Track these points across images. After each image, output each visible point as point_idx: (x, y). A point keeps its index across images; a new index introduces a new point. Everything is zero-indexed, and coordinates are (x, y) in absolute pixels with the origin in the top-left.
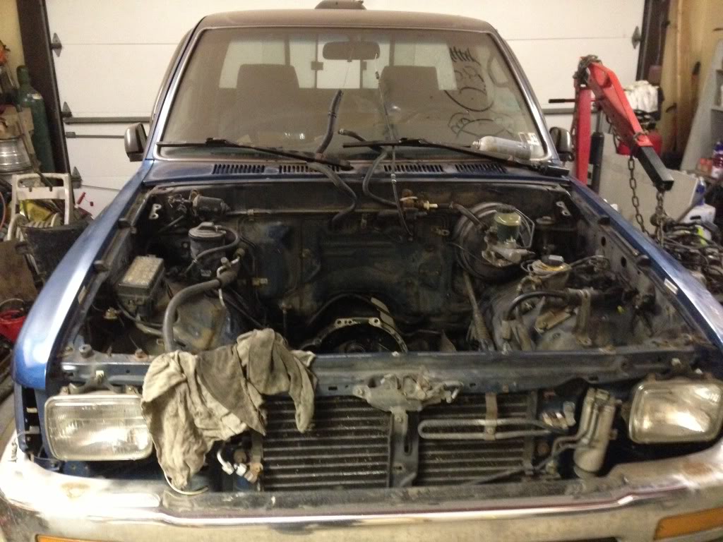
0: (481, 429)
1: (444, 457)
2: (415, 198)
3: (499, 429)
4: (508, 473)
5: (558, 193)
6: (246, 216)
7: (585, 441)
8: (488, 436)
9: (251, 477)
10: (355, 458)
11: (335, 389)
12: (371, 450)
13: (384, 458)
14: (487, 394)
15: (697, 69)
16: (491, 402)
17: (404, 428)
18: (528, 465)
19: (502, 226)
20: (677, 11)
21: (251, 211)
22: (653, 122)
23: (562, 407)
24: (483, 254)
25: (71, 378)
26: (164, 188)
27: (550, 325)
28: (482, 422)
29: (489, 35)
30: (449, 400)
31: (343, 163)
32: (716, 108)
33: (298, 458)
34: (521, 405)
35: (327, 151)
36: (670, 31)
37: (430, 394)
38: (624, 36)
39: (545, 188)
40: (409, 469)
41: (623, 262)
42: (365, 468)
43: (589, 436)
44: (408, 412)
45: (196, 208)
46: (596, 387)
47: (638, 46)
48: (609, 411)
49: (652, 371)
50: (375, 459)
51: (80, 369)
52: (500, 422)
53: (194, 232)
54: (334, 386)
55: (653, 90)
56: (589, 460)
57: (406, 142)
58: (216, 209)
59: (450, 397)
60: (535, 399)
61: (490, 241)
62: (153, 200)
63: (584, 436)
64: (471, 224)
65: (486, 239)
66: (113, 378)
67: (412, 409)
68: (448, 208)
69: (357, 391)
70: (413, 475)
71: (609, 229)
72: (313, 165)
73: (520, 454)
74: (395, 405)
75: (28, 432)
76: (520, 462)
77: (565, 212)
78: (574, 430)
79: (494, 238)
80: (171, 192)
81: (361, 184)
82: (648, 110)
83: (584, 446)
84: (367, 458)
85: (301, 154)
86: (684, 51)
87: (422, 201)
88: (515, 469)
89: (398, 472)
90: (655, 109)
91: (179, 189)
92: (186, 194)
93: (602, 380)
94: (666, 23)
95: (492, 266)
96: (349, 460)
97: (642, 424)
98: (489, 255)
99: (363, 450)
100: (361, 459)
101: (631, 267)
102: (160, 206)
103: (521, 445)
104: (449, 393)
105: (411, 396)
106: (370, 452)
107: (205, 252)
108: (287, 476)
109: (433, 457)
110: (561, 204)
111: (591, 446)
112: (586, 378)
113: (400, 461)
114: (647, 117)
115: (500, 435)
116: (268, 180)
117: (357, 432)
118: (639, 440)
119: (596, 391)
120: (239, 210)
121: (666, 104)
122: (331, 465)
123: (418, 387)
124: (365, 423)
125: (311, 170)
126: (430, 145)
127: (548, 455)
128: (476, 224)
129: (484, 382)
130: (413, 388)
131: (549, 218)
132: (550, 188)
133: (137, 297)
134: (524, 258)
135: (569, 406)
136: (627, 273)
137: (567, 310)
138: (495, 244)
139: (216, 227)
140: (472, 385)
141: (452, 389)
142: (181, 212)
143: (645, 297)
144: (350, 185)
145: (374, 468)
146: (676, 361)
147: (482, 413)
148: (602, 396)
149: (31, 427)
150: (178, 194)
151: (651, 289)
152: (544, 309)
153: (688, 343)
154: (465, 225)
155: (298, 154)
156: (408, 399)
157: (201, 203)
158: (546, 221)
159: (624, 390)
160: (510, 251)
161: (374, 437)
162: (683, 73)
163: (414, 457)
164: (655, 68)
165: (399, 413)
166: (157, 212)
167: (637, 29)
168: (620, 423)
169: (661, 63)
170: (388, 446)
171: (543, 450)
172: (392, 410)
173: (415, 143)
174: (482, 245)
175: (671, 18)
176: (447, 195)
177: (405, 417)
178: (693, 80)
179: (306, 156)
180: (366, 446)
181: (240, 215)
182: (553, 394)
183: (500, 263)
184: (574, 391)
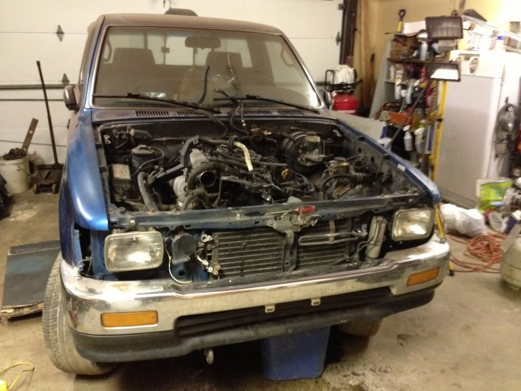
0: (327, 239)
1: (308, 256)
2: (259, 129)
3: (336, 238)
4: (338, 261)
5: (333, 125)
6: (161, 141)
7: (372, 242)
8: (331, 242)
9: (216, 273)
10: (265, 260)
11: (258, 222)
12: (273, 255)
13: (279, 259)
14: (330, 221)
15: (373, 58)
16: (332, 225)
17: (292, 241)
18: (347, 257)
19: (311, 143)
20: (361, 22)
21: (164, 139)
22: (353, 90)
23: (361, 227)
24: (299, 159)
25: (115, 226)
26: (110, 125)
27: (340, 195)
28: (329, 235)
29: (281, 36)
30: (313, 225)
31: (216, 109)
32: (388, 81)
33: (236, 262)
34: (344, 226)
35: (204, 103)
36: (357, 34)
37: (305, 222)
38: (332, 38)
39: (326, 123)
40: (292, 264)
41: (373, 159)
42: (269, 266)
43: (375, 239)
44: (294, 232)
45: (133, 137)
46: (377, 215)
47: (340, 44)
48: (383, 225)
49: (401, 205)
50: (274, 260)
51: (121, 220)
52: (336, 234)
53: (135, 151)
54: (257, 221)
55: (351, 70)
56: (373, 252)
57: (249, 97)
58: (145, 138)
59: (313, 223)
60: (350, 223)
61: (302, 153)
62: (103, 133)
63: (372, 240)
64: (291, 143)
65: (300, 151)
66: (141, 224)
67: (296, 231)
68: (277, 135)
69: (269, 223)
70: (294, 266)
71: (364, 143)
72: (200, 111)
73: (343, 252)
74: (287, 229)
75: (85, 260)
76: (343, 256)
77: (339, 135)
78: (367, 237)
79: (305, 150)
80: (114, 128)
81: (229, 122)
82: (349, 83)
83: (372, 245)
84: (270, 260)
85: (190, 104)
86: (366, 47)
87: (262, 131)
88: (341, 260)
89: (287, 265)
90: (353, 82)
91: (119, 126)
92: (125, 129)
93: (380, 211)
94: (355, 30)
95: (304, 166)
96: (261, 262)
97: (397, 232)
98: (302, 160)
99: (268, 256)
100: (267, 261)
101: (378, 162)
102: (109, 137)
103: (343, 247)
104: (313, 221)
105: (296, 223)
106: (272, 257)
107: (145, 163)
108: (230, 273)
109: (303, 257)
110: (335, 131)
111: (375, 245)
112: (374, 210)
113: (288, 260)
114: (349, 87)
115: (336, 242)
116: (173, 120)
117: (266, 246)
118: (396, 240)
119: (376, 218)
120: (157, 137)
121: (358, 79)
122: (253, 265)
123: (299, 219)
124: (269, 241)
125: (198, 114)
126: (262, 99)
127: (355, 251)
128: (295, 142)
129: (329, 215)
130: (297, 219)
131: (330, 139)
132: (329, 123)
133: (124, 186)
134: (324, 159)
135: (364, 226)
136: (375, 165)
137: (349, 185)
138: (305, 154)
139: (149, 148)
140: (324, 216)
141: (314, 219)
142: (125, 140)
143: (387, 175)
144: (222, 121)
145: (273, 265)
146: (411, 200)
147: (328, 231)
148: (380, 218)
149: (86, 257)
150: (120, 129)
151: (390, 171)
152: (337, 186)
153: (415, 192)
154: (288, 143)
155: (188, 104)
156: (295, 225)
157: (136, 134)
158: (329, 140)
159: (389, 215)
160: (316, 156)
161: (274, 248)
162: (366, 61)
163: (294, 257)
164: (349, 57)
165: (290, 233)
166: (109, 139)
167: (339, 33)
168: (388, 232)
169: (352, 55)
170: (283, 252)
171: (353, 249)
172: (287, 232)
173: (254, 98)
174: (298, 155)
175: (358, 26)
176: (276, 127)
177: (293, 235)
178: (371, 64)
179: (194, 105)
180: (270, 253)
181: (158, 141)
182: (358, 219)
183: (308, 164)
184: (366, 218)
